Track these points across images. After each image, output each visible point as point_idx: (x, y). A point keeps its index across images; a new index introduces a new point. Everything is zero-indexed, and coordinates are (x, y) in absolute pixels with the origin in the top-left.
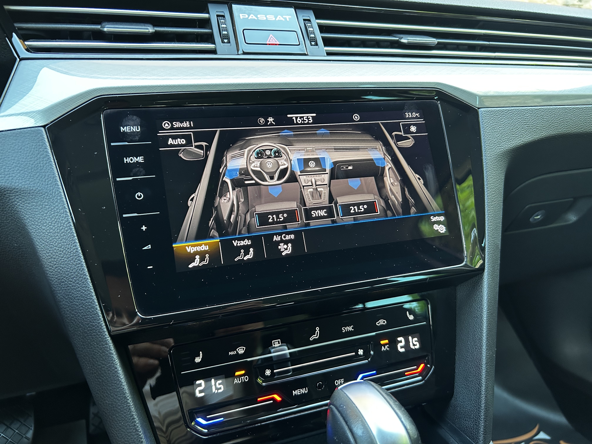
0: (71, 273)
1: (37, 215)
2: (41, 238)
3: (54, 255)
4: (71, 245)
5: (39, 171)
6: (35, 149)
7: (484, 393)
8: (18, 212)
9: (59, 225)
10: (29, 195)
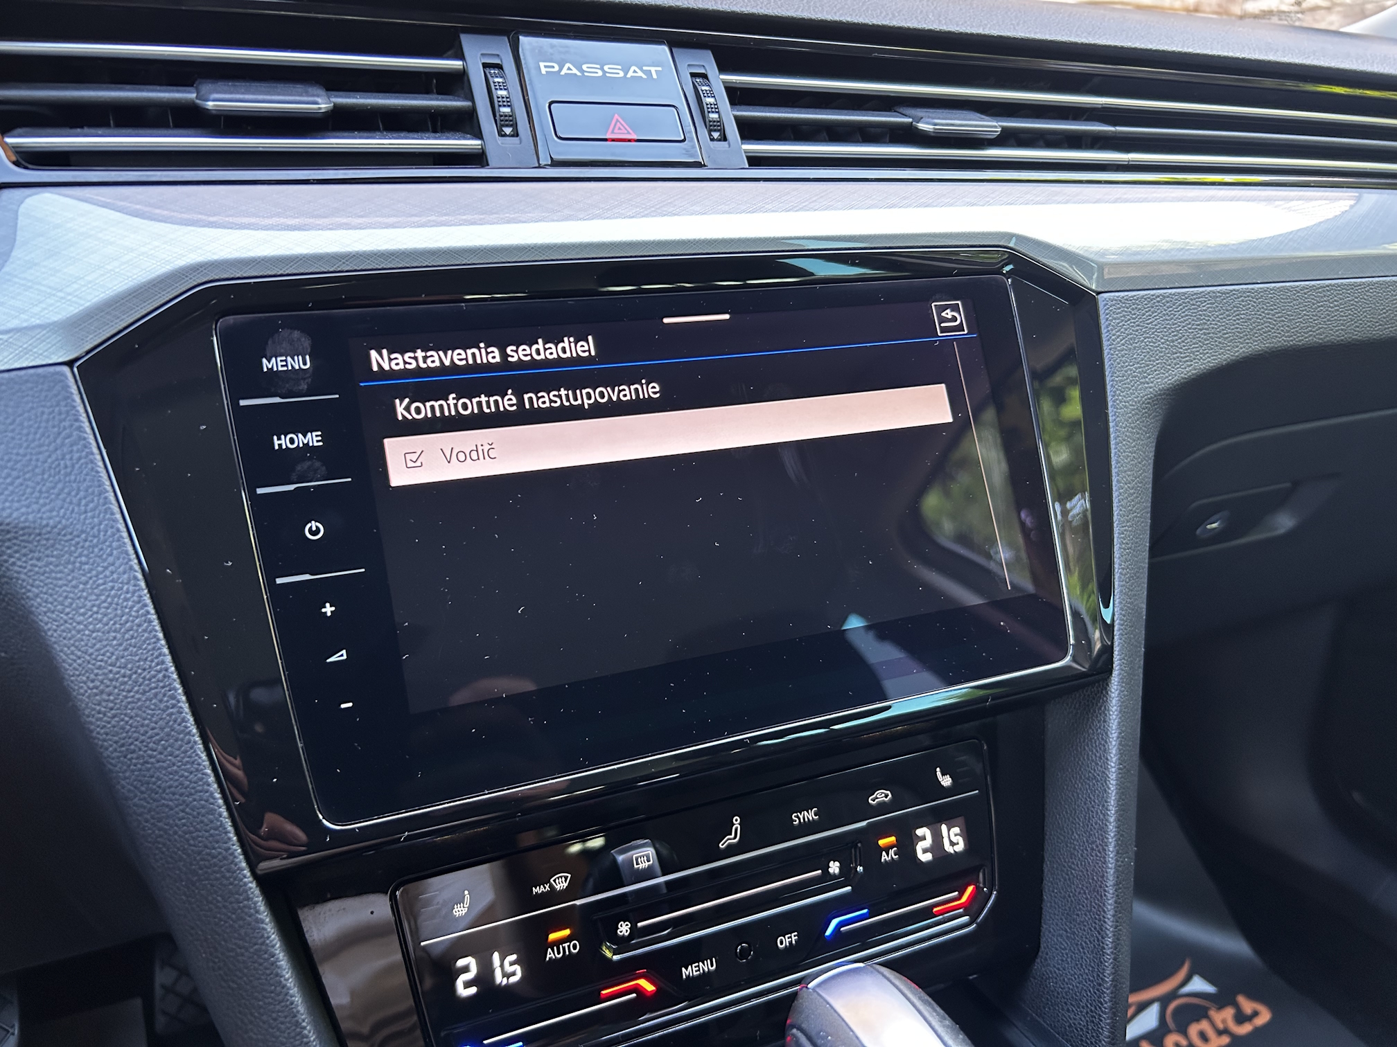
0: (153, 729)
1: (61, 587)
2: (73, 645)
3: (108, 686)
4: (152, 661)
5: (62, 477)
6: (50, 423)
7: (1111, 950)
8: (11, 579)
9: (119, 612)
10: (38, 538)
